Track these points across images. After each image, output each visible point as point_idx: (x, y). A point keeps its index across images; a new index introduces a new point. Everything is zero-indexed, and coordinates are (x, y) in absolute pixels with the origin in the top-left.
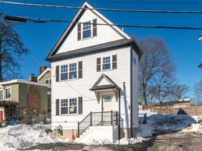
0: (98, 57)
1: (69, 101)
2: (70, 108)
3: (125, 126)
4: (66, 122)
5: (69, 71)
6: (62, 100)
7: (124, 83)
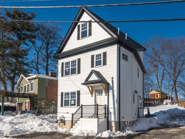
0: (92, 54)
1: (70, 94)
2: (71, 100)
3: (113, 119)
4: (68, 113)
5: (70, 68)
6: (65, 93)
7: (112, 78)
